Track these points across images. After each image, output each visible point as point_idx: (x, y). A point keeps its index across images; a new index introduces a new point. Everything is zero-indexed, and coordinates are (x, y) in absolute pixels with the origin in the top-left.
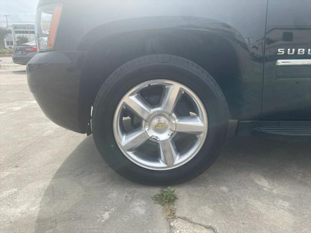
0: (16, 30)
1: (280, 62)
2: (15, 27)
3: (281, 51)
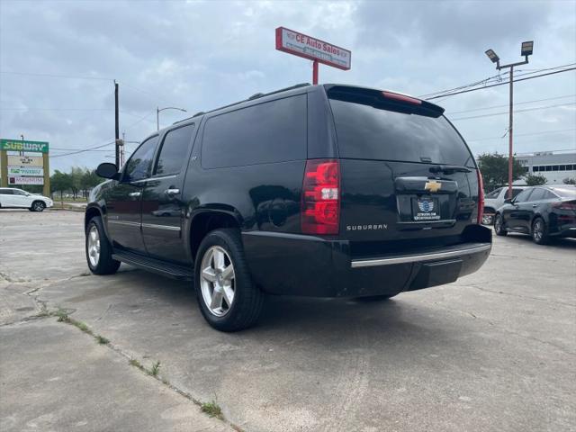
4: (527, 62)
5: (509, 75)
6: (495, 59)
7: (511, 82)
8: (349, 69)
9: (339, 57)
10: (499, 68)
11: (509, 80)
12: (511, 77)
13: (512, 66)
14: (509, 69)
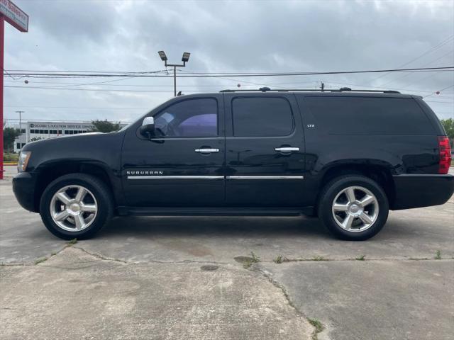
0: (32, 129)
1: (129, 177)
2: (32, 125)
3: (128, 173)
4: (184, 66)
5: (173, 71)
6: (164, 59)
7: (175, 76)
8: (26, 31)
9: (20, 18)
10: (166, 65)
11: (173, 75)
12: (175, 73)
13: (175, 66)
14: (173, 68)
